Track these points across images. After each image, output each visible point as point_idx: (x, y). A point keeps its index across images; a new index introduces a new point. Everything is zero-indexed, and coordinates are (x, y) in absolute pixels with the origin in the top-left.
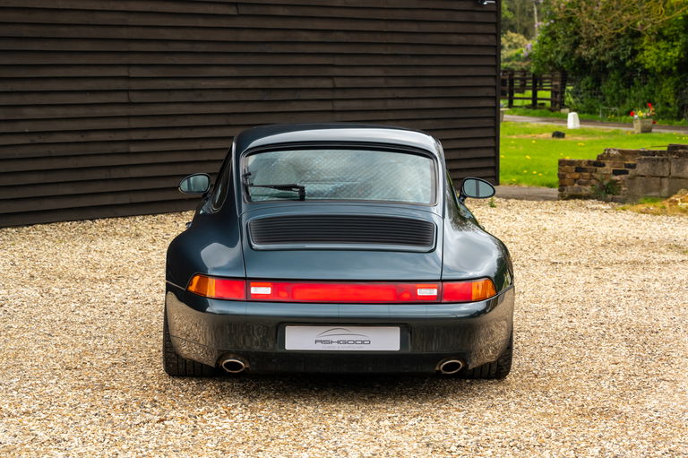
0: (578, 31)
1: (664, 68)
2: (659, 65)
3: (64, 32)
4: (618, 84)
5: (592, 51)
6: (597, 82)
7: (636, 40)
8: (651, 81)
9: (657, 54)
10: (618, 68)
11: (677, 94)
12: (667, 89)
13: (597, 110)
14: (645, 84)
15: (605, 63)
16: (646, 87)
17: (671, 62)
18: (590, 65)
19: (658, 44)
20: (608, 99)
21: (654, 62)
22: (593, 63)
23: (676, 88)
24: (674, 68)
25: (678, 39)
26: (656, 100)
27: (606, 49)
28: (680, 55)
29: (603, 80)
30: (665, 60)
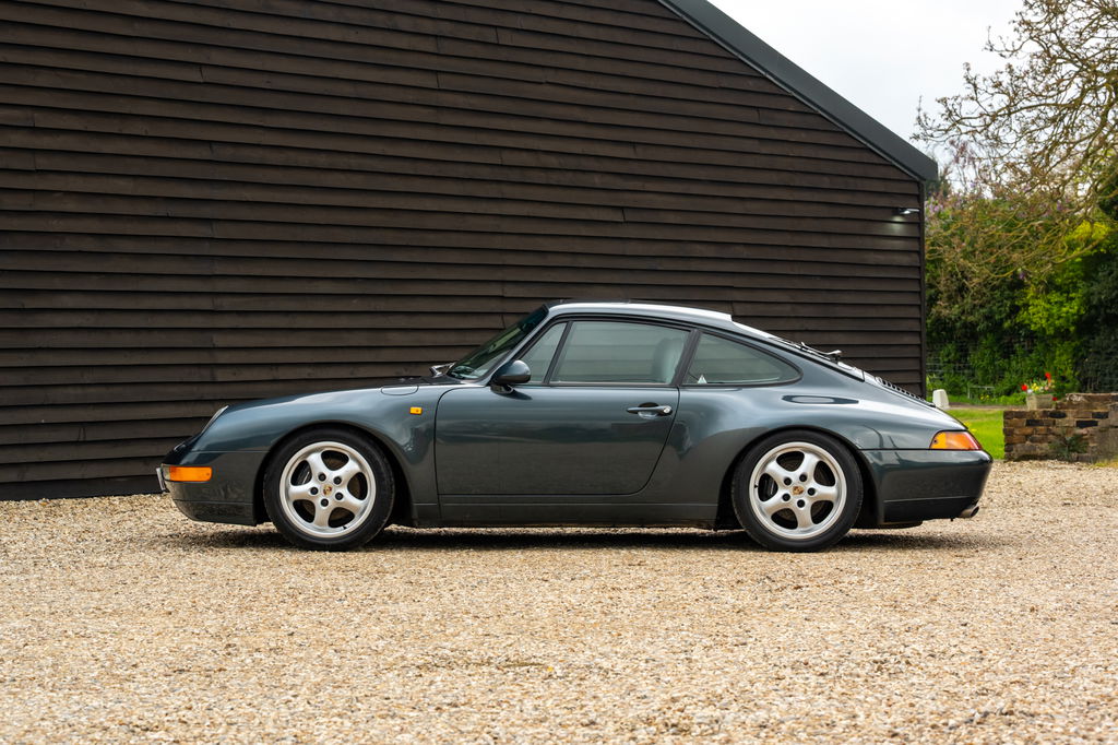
0: (935, 283)
1: (1057, 329)
2: (1050, 325)
3: (432, 239)
4: (993, 352)
5: (956, 310)
6: (963, 352)
7: (1017, 293)
8: (1040, 347)
9: (1047, 310)
10: (991, 332)
11: (1076, 364)
12: (1062, 358)
13: (964, 389)
14: (1031, 352)
15: (973, 325)
16: (1033, 355)
17: (1068, 321)
18: (953, 329)
19: (1049, 297)
20: (979, 374)
21: (1044, 321)
22: (958, 324)
23: (1074, 356)
24: (1072, 329)
25: (1075, 288)
26: (1047, 372)
27: (975, 305)
28: (1079, 311)
29: (970, 348)
30: (1060, 317)
